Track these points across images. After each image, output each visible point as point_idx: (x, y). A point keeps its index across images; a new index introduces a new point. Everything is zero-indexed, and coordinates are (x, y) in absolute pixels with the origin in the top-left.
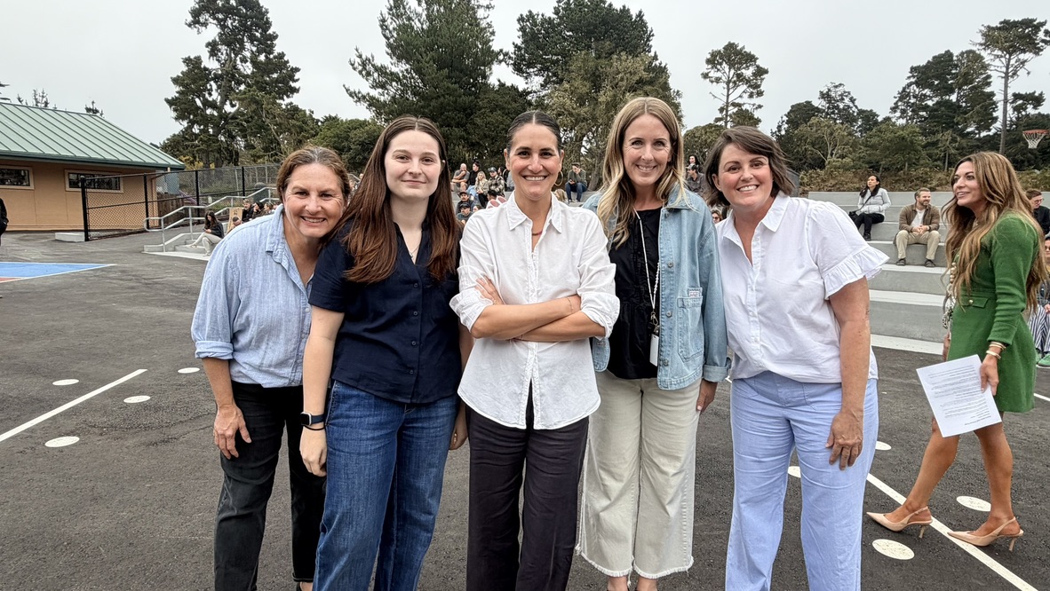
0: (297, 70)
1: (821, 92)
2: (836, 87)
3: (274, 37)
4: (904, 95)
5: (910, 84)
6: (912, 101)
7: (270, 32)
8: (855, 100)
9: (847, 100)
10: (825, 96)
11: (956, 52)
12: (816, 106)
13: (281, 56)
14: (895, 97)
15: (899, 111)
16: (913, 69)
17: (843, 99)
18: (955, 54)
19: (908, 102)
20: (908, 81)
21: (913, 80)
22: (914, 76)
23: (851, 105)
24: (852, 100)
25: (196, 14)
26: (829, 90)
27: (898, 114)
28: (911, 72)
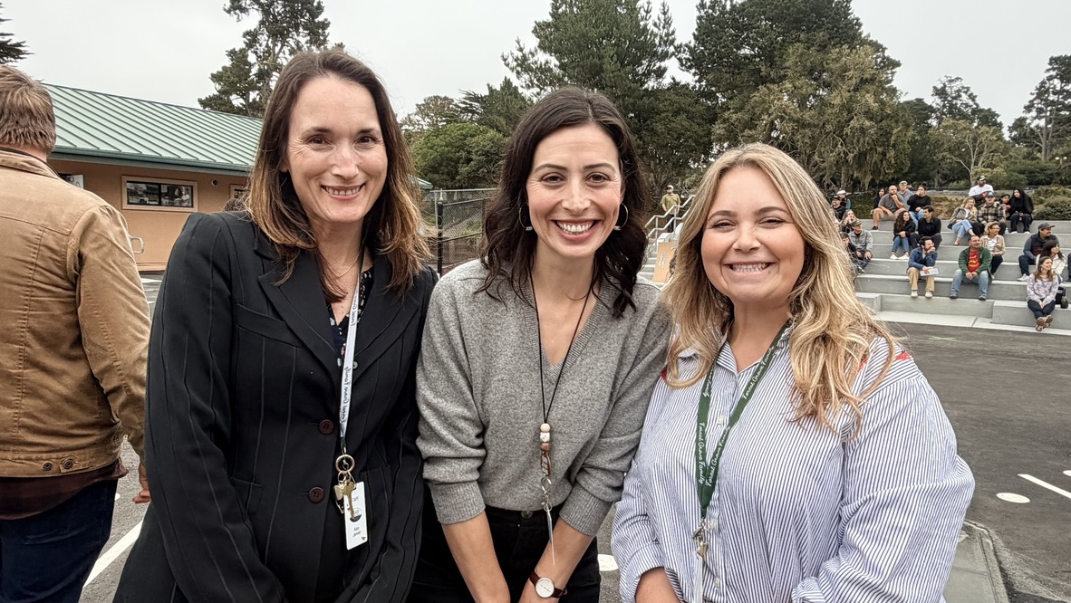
1: (935, 88)
2: (951, 81)
3: (325, 25)
4: (1042, 91)
5: (1050, 78)
6: (1052, 97)
7: (320, 19)
8: (976, 96)
9: (964, 97)
10: (941, 93)
12: (929, 104)
14: (1032, 94)
15: (1034, 110)
16: (1053, 61)
17: (960, 96)
19: (1046, 100)
20: (1048, 74)
21: (1053, 73)
22: (1054, 69)
23: (971, 103)
24: (972, 97)
26: (945, 86)
27: (1034, 113)
28: (1050, 64)
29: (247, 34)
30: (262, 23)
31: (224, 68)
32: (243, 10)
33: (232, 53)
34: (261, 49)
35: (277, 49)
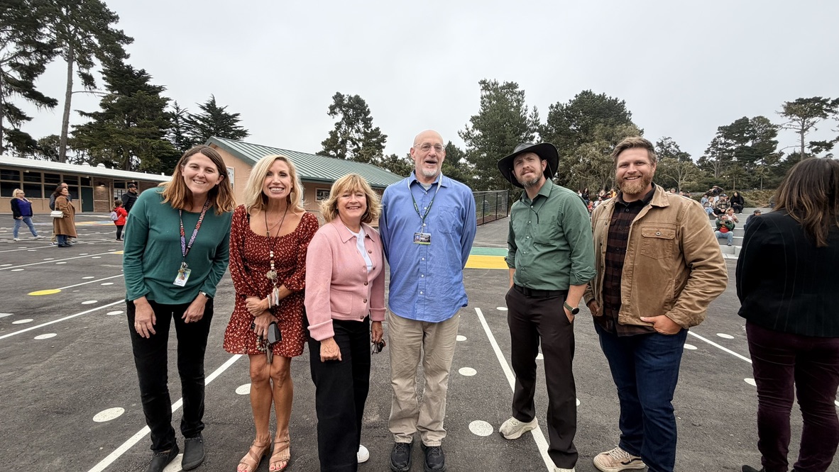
0: (386, 136)
2: (666, 139)
3: (371, 119)
4: (714, 144)
5: (719, 137)
6: (719, 146)
7: (369, 116)
8: (679, 146)
9: (673, 147)
10: (661, 145)
11: (750, 118)
13: (378, 129)
14: (709, 145)
16: (720, 128)
17: (670, 146)
18: (750, 119)
19: (717, 147)
20: (717, 135)
21: (720, 134)
22: (720, 133)
23: (676, 149)
24: (677, 147)
25: (332, 108)
26: (663, 142)
27: (710, 154)
28: (719, 130)
29: (337, 124)
30: (343, 119)
31: (327, 139)
32: (335, 113)
33: (331, 133)
34: (342, 130)
35: (350, 131)
